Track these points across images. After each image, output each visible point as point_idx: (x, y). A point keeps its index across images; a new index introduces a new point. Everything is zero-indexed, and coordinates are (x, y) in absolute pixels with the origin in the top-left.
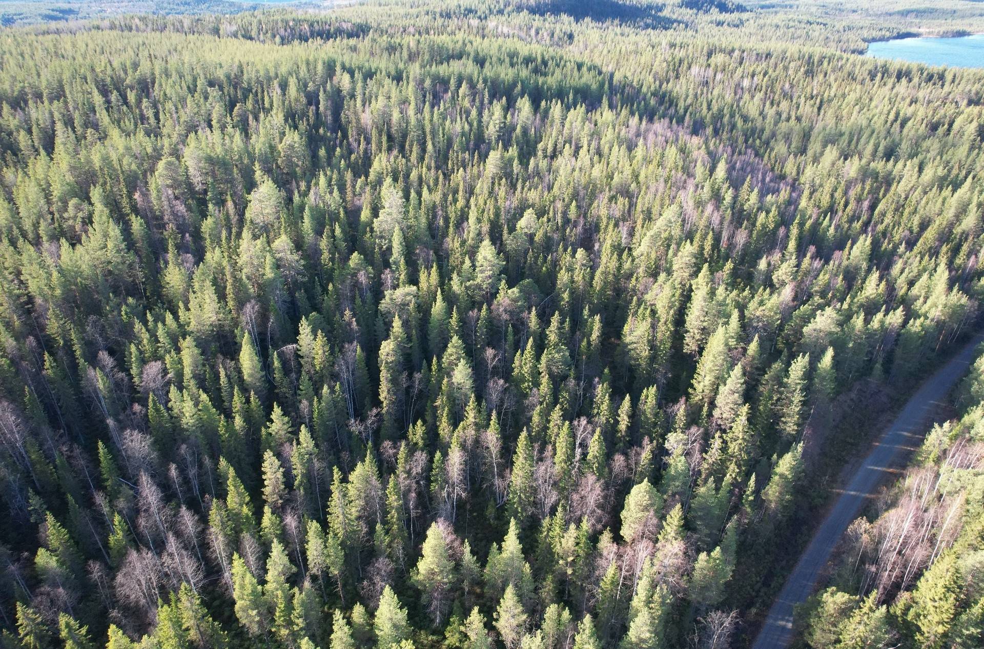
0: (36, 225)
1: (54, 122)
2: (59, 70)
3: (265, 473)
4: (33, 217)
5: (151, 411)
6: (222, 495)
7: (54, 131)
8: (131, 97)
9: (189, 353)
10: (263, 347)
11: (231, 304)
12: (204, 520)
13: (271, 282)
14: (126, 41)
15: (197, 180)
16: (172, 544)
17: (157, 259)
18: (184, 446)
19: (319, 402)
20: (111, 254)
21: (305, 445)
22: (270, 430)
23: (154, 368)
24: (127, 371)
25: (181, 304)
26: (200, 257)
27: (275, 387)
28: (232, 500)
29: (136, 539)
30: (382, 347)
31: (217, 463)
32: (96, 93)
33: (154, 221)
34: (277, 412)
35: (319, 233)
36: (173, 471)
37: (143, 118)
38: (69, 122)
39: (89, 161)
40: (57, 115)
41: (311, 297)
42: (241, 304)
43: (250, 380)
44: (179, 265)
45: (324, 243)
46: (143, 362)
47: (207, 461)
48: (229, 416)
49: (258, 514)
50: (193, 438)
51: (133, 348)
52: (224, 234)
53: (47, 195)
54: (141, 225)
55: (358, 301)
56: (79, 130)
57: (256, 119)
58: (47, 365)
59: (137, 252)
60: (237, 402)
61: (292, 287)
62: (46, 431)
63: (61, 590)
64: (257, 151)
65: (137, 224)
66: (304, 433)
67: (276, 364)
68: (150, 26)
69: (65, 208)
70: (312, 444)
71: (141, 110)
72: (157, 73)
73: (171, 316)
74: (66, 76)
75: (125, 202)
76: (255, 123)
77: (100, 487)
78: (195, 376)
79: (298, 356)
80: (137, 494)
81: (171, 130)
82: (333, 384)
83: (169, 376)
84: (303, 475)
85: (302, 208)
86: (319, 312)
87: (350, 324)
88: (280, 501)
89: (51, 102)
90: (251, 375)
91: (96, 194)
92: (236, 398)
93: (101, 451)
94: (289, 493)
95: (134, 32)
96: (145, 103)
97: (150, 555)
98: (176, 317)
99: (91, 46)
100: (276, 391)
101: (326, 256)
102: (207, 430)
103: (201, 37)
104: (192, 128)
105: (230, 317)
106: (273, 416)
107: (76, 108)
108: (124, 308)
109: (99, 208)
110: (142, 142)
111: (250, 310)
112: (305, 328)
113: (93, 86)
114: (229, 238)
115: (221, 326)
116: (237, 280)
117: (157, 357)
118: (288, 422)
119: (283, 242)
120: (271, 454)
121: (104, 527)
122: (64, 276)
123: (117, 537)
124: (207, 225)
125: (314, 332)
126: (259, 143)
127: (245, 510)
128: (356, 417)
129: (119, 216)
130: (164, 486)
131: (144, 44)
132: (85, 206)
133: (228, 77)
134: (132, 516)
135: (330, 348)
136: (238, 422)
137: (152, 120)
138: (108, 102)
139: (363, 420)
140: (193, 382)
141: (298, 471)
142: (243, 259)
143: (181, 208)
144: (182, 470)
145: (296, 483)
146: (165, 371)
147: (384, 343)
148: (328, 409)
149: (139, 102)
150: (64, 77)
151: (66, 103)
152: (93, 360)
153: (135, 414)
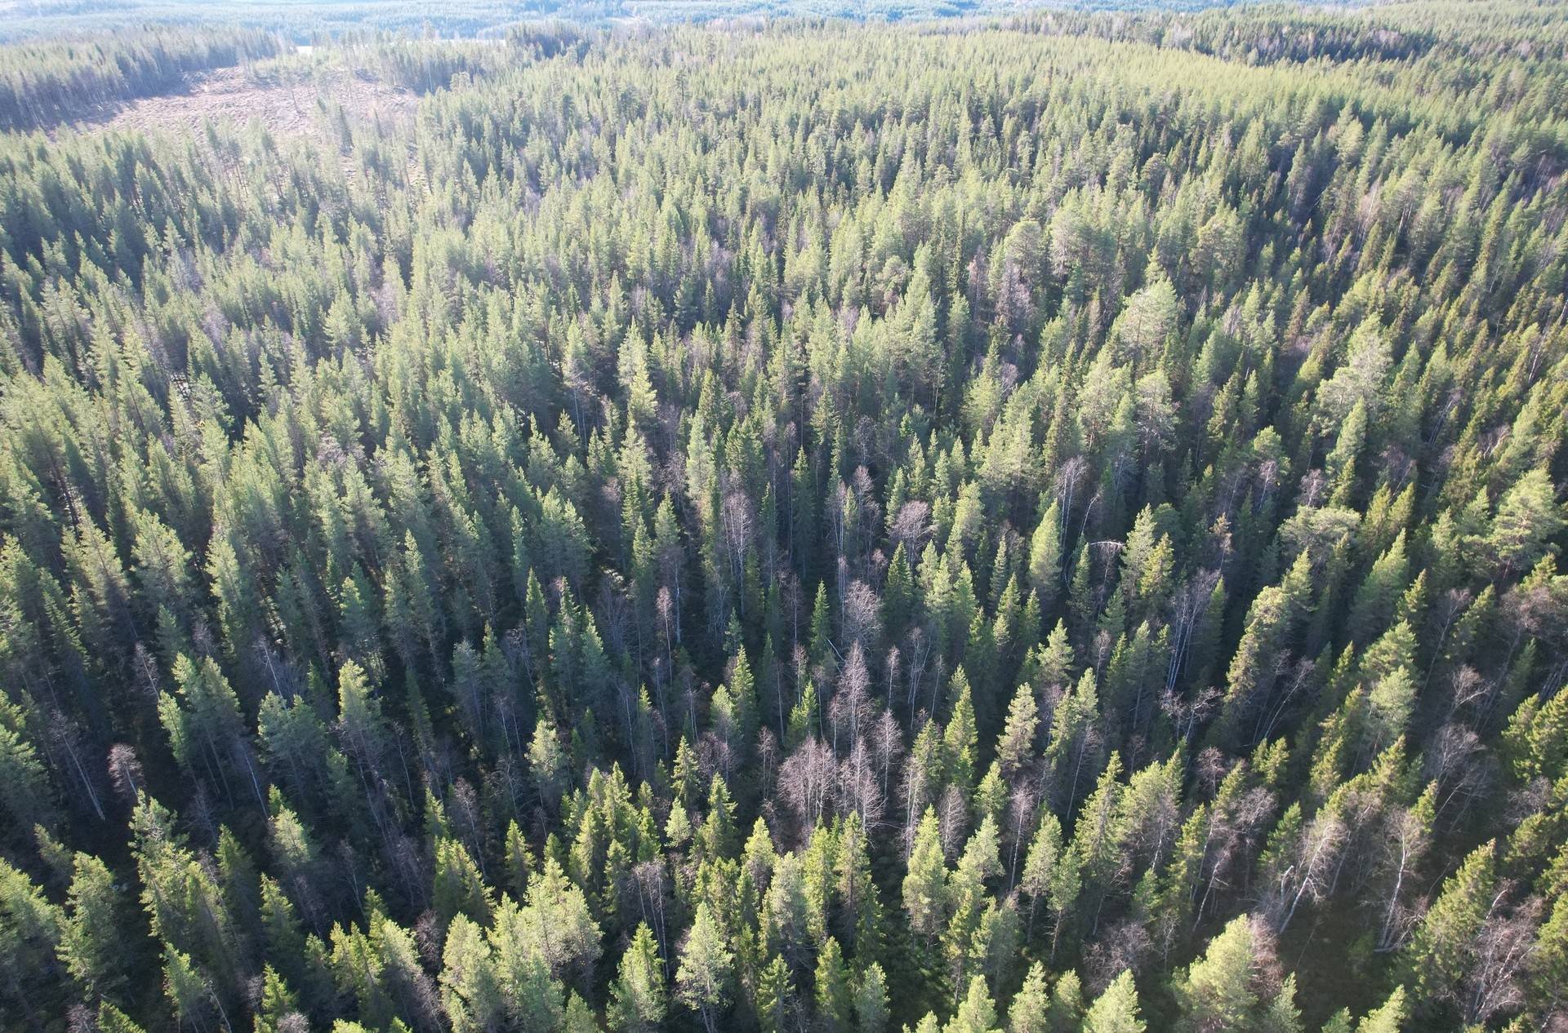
0: (842, 283)
1: (903, 151)
2: (931, 82)
3: (1010, 714)
4: (843, 271)
5: (893, 567)
6: (943, 720)
7: (900, 162)
8: (1008, 125)
9: (967, 505)
10: (1071, 531)
11: (1048, 452)
12: (907, 741)
13: (1118, 438)
14: (1026, 47)
15: (1058, 258)
16: (859, 754)
17: (969, 362)
18: (917, 631)
19: (1127, 644)
20: (914, 341)
21: (1082, 699)
22: (1039, 656)
23: (916, 509)
24: (883, 503)
25: (979, 434)
26: (1026, 373)
27: (1070, 597)
28: (954, 731)
29: (821, 726)
30: (1261, 595)
31: (952, 672)
32: (965, 115)
33: (981, 307)
34: (1058, 634)
35: (1219, 380)
36: (893, 660)
37: (1014, 158)
38: (921, 154)
39: (928, 208)
40: (910, 143)
41: (1171, 478)
42: (1061, 458)
43: (1036, 572)
44: (995, 377)
45: (1221, 399)
46: (906, 497)
47: (940, 663)
48: (990, 613)
49: (981, 769)
50: (932, 623)
51: (899, 475)
52: (1072, 347)
53: (866, 246)
54: (963, 309)
55: (1247, 506)
56: (929, 164)
57: (1177, 181)
58: (799, 462)
59: (946, 345)
60: (1008, 598)
61: (1147, 453)
62: (772, 545)
63: (725, 745)
64: (1161, 232)
65: (958, 306)
66: (1087, 681)
67: (1083, 562)
68: (1065, 26)
69: (879, 268)
70: (1093, 702)
71: (1014, 147)
72: (1052, 95)
73: (961, 447)
74: (938, 90)
75: (953, 273)
76: (1172, 187)
77: (805, 641)
78: (965, 540)
79: (1118, 561)
80: (841, 668)
81: (1046, 179)
82: (1158, 623)
83: (932, 527)
84: (1063, 742)
85: (1203, 335)
86: (1176, 505)
87: (1219, 540)
88: (1017, 765)
89: (908, 125)
90: (1041, 567)
91: (922, 254)
92: (1008, 591)
93: (819, 595)
94: (1034, 759)
95: (1040, 34)
96: (1024, 136)
97: (829, 754)
98: (967, 450)
99: (980, 51)
100: (1069, 602)
101: (1217, 419)
102: (955, 621)
103: (1133, 46)
104: (1076, 182)
105: (1039, 471)
106: (1051, 638)
107: (934, 135)
108: (906, 417)
109: (920, 276)
110: (1002, 192)
111: (1073, 469)
112: (1144, 523)
113: (965, 108)
114: (1076, 356)
115: (1023, 481)
116: (1067, 419)
117: (925, 497)
118: (1069, 655)
119: (1155, 382)
120: (1029, 691)
121: (792, 694)
122: (851, 355)
123: (801, 712)
124: (1052, 329)
125: (1157, 535)
126: (1168, 220)
127: (965, 754)
128: (1176, 690)
129: (940, 293)
130: (876, 672)
131: (1048, 52)
132: (904, 268)
133: (1153, 110)
134: (828, 693)
135: (1174, 567)
136: (1000, 626)
137: (1025, 163)
138: (976, 130)
139: (1187, 699)
140: (958, 547)
141: (1059, 732)
142: (1087, 392)
143: (1024, 296)
144: (904, 662)
145: (1050, 749)
146: (928, 520)
147: (1266, 590)
148: (1136, 660)
149: (1016, 133)
150: (934, 92)
151: (926, 126)
152: (848, 476)
153: (873, 562)
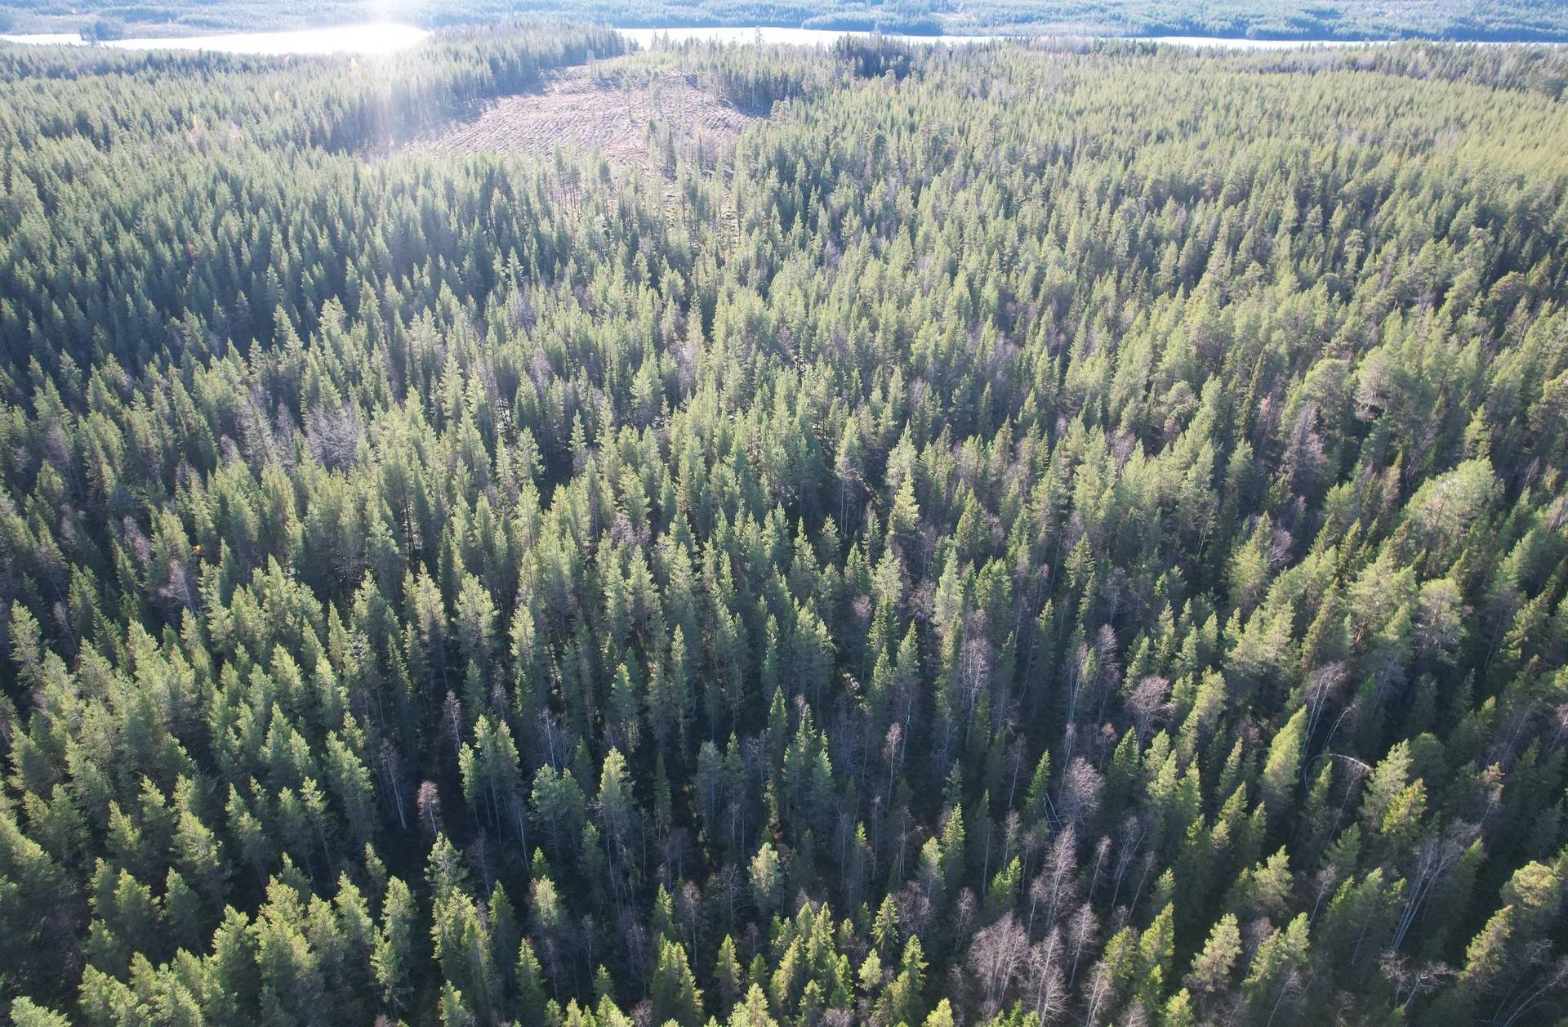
0: (1123, 402)
1: (1214, 238)
2: (1260, 154)
3: (1211, 937)
4: (1125, 392)
5: (1120, 749)
6: (1141, 922)
7: (1210, 249)
8: (1338, 218)
9: (1210, 690)
10: (1313, 746)
11: (1307, 646)
12: (1103, 933)
13: (1388, 645)
14: (1384, 94)
15: (1366, 398)
16: (1053, 941)
17: (1243, 515)
18: (1134, 820)
19: (1354, 886)
20: (1188, 488)
21: (1291, 941)
22: (1256, 874)
23: (1156, 684)
24: (1124, 665)
25: (1237, 613)
26: (1298, 554)
27: (1304, 808)
28: (1151, 939)
29: (1020, 902)
30: (1527, 868)
31: (1162, 871)
32: (1291, 202)
33: (1267, 445)
34: (1279, 859)
35: (1530, 586)
36: (1103, 846)
37: (1339, 257)
38: (1233, 245)
39: (1230, 320)
40: (1224, 230)
41: (1443, 702)
42: (1322, 657)
43: (1271, 779)
44: (1263, 549)
45: (1527, 613)
46: (1147, 672)
47: (1150, 858)
48: (1210, 822)
49: (1171, 986)
50: (1150, 817)
51: (1146, 642)
52: (1356, 526)
53: (1157, 357)
54: (1246, 456)
55: (1532, 753)
56: (1242, 255)
57: (1533, 308)
58: (1045, 612)
59: (1222, 495)
60: (1234, 803)
61: (1419, 661)
62: (1004, 694)
64: (1496, 380)
65: (1242, 452)
66: (1299, 925)
67: (1323, 778)
68: (1438, 66)
69: (1168, 386)
70: (1304, 943)
71: (1342, 242)
72: (1398, 181)
73: (1215, 621)
74: (1265, 167)
75: (1243, 409)
76: (1525, 315)
77: (1019, 806)
78: (1201, 727)
79: (1364, 782)
80: (1052, 839)
81: (1371, 293)
82: (1394, 872)
83: (1170, 705)
84: (1263, 978)
85: (1524, 523)
86: (1443, 737)
87: (1488, 789)
88: (1210, 988)
89: (1226, 206)
90: (1275, 774)
91: (1211, 387)
92: (1235, 797)
93: (1043, 762)
94: (1230, 986)
95: (1406, 77)
96: (1355, 235)
97: (1022, 938)
98: (1222, 624)
99: (1327, 99)
100: (1302, 813)
101: (1517, 633)
102: (1174, 817)
103: (1521, 98)
104: (1404, 301)
105: (1296, 663)
106: (1271, 860)
107: (1253, 220)
108: (1163, 577)
109: (1206, 411)
110: (1316, 304)
111: (1330, 676)
112: (1397, 760)
113: (1291, 191)
114: (1361, 537)
115: (1275, 670)
116: (1337, 613)
117: (1167, 672)
118: (1288, 882)
119: (1443, 590)
120: (1235, 922)
121: (998, 865)
122: (1117, 495)
123: (1005, 880)
124: (1338, 494)
125: (1412, 774)
126: (1507, 368)
127: (1157, 971)
128: (1402, 949)
129: (1222, 435)
130: (1084, 852)
131: (1411, 101)
132: (1191, 399)
133: (1522, 208)
134: (1036, 864)
135: (1424, 814)
136: (1221, 829)
137: (1350, 266)
138: (1301, 219)
139: (1411, 966)
140: (1193, 734)
141: (1261, 967)
142: (1362, 588)
143: (1315, 446)
144: (1113, 851)
145: (1247, 981)
146: (1167, 697)
147: (1533, 866)
148: (1361, 904)
149: (1347, 226)
150: (1261, 167)
151: (1245, 208)
152: (1092, 639)
153: (1101, 734)
